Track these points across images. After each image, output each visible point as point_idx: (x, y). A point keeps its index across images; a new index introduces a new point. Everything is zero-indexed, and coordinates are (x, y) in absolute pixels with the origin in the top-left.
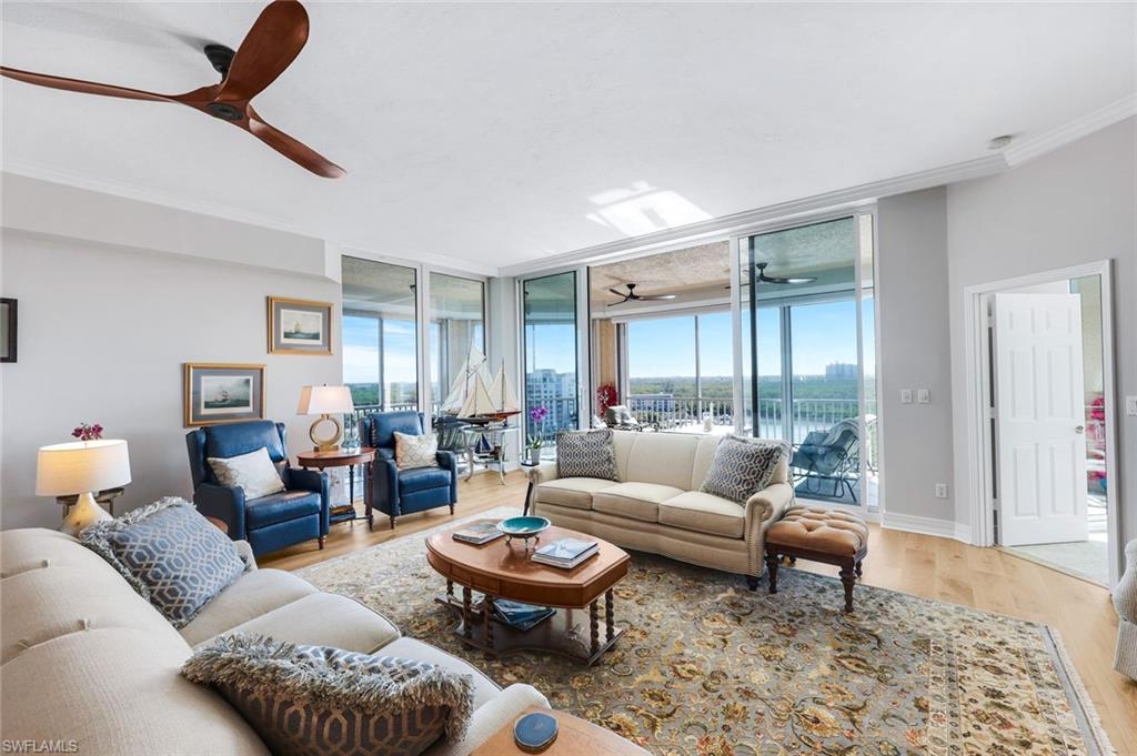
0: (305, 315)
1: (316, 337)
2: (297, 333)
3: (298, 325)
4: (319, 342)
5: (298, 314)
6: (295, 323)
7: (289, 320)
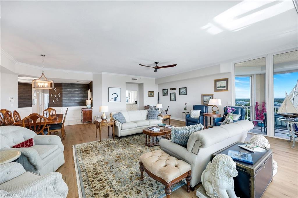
0: (222, 82)
1: (225, 87)
2: (220, 87)
3: (220, 85)
4: (226, 88)
5: (220, 82)
6: (220, 84)
7: (219, 84)
